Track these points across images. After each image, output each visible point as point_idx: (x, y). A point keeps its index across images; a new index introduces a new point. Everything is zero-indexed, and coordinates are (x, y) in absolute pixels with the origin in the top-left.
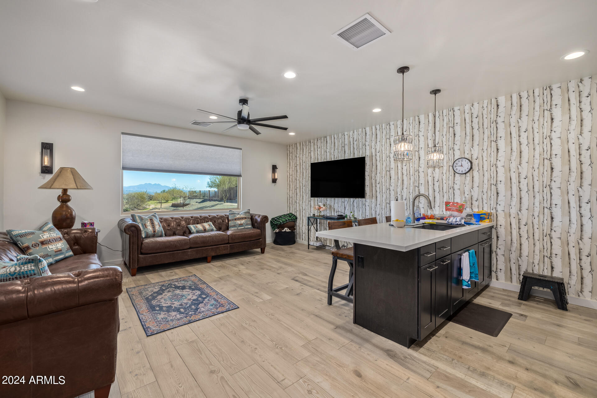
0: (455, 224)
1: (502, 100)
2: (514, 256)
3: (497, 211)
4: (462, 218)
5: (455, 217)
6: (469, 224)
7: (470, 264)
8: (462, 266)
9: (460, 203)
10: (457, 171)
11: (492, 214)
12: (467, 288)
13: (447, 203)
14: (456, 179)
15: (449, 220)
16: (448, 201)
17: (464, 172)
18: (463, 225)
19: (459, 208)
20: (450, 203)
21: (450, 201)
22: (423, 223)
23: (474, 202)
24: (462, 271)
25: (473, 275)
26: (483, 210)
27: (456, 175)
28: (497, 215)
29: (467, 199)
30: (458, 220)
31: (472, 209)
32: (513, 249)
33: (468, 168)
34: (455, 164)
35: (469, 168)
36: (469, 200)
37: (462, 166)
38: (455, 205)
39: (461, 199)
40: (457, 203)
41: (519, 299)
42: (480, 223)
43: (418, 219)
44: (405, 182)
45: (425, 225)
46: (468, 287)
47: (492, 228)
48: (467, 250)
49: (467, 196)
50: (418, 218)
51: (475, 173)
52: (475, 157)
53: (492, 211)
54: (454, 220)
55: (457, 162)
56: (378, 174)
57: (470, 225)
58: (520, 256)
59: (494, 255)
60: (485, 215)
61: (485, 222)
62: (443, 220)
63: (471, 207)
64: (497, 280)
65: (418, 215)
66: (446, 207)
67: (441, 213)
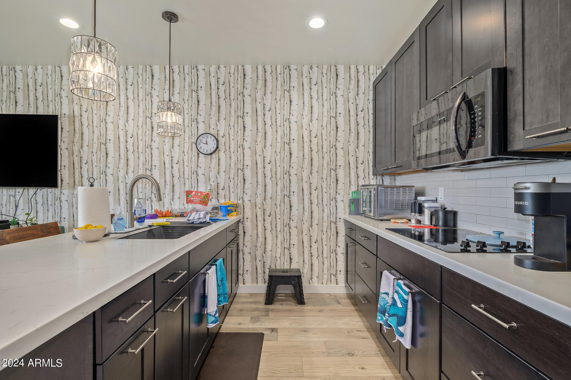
0: (197, 222)
1: (249, 69)
2: (259, 253)
3: (243, 201)
4: (207, 213)
5: (198, 212)
6: (215, 221)
7: (217, 282)
8: (206, 293)
9: (205, 193)
10: (201, 150)
11: (239, 205)
12: (215, 325)
13: (188, 193)
14: (200, 161)
15: (190, 216)
16: (191, 190)
17: (209, 152)
18: (208, 223)
19: (203, 199)
20: (192, 192)
21: (193, 190)
22: (150, 226)
23: (220, 192)
24: (206, 299)
25: (222, 299)
26: (230, 200)
27: (201, 155)
28: (244, 206)
29: (213, 187)
30: (202, 216)
31: (218, 201)
32: (259, 245)
33: (213, 148)
34: (199, 141)
35: (215, 147)
36: (215, 189)
37: (207, 144)
38: (199, 194)
39: (206, 188)
40: (201, 193)
41: (265, 304)
42: (227, 217)
43: (141, 220)
44: (131, 162)
45: (153, 228)
46: (215, 323)
47: (239, 223)
48: (213, 262)
49: (213, 184)
50: (140, 218)
51: (222, 155)
52: (221, 134)
53: (239, 202)
54: (197, 217)
55: (201, 138)
56: (85, 148)
57: (217, 222)
58: (265, 252)
59: (241, 254)
60: (232, 207)
61: (232, 215)
62: (184, 216)
63: (217, 198)
64: (244, 284)
65: (141, 212)
66: (187, 199)
67: (182, 207)
